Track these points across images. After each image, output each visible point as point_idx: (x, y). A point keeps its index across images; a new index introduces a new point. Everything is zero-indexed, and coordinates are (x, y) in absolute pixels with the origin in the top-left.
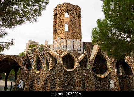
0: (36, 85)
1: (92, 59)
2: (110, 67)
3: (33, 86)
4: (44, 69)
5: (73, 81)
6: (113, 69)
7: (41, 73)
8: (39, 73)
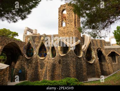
0: (40, 70)
1: (85, 50)
2: (94, 56)
3: (37, 71)
4: (49, 56)
5: (81, 65)
6: (96, 58)
7: (45, 59)
8: (44, 59)
